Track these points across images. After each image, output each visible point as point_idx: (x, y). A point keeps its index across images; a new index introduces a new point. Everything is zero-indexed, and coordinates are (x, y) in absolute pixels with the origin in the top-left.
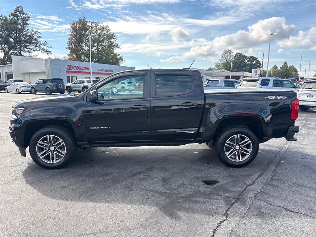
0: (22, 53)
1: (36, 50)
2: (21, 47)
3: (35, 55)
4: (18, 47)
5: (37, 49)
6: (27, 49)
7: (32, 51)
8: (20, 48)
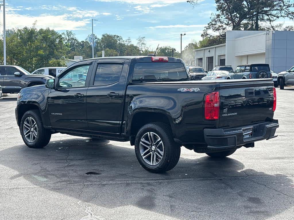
0: (260, 23)
1: (282, 16)
2: (258, 13)
3: (279, 25)
4: (255, 13)
5: (283, 14)
6: (268, 15)
7: (275, 18)
8: (257, 15)
